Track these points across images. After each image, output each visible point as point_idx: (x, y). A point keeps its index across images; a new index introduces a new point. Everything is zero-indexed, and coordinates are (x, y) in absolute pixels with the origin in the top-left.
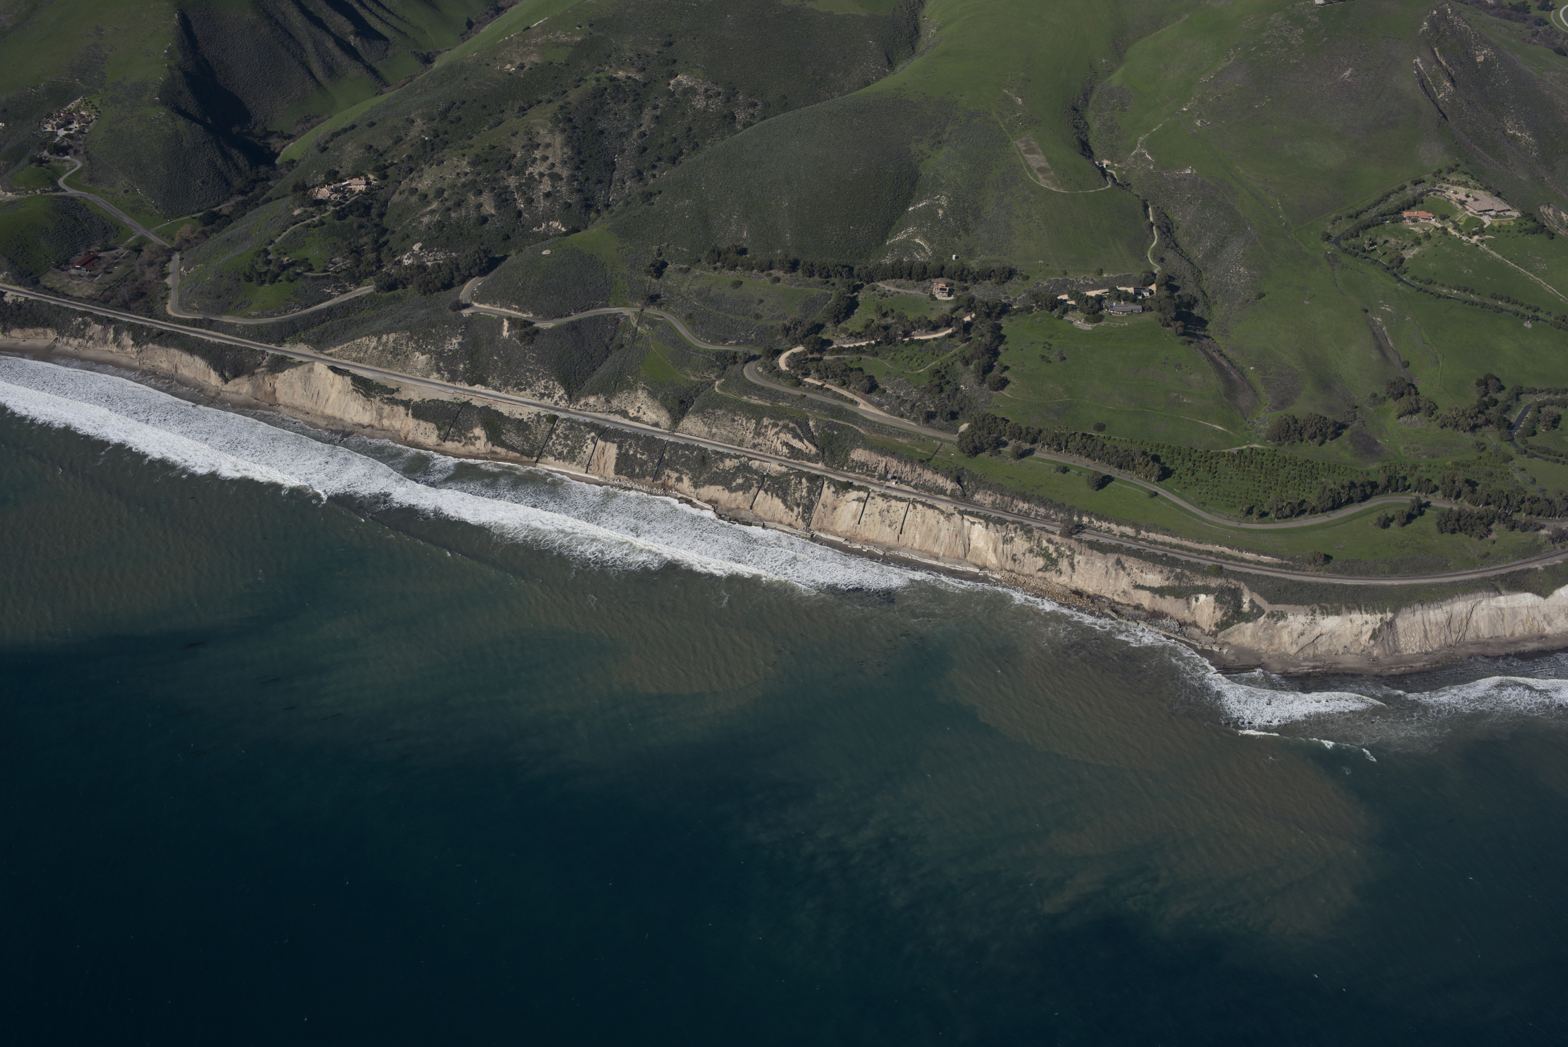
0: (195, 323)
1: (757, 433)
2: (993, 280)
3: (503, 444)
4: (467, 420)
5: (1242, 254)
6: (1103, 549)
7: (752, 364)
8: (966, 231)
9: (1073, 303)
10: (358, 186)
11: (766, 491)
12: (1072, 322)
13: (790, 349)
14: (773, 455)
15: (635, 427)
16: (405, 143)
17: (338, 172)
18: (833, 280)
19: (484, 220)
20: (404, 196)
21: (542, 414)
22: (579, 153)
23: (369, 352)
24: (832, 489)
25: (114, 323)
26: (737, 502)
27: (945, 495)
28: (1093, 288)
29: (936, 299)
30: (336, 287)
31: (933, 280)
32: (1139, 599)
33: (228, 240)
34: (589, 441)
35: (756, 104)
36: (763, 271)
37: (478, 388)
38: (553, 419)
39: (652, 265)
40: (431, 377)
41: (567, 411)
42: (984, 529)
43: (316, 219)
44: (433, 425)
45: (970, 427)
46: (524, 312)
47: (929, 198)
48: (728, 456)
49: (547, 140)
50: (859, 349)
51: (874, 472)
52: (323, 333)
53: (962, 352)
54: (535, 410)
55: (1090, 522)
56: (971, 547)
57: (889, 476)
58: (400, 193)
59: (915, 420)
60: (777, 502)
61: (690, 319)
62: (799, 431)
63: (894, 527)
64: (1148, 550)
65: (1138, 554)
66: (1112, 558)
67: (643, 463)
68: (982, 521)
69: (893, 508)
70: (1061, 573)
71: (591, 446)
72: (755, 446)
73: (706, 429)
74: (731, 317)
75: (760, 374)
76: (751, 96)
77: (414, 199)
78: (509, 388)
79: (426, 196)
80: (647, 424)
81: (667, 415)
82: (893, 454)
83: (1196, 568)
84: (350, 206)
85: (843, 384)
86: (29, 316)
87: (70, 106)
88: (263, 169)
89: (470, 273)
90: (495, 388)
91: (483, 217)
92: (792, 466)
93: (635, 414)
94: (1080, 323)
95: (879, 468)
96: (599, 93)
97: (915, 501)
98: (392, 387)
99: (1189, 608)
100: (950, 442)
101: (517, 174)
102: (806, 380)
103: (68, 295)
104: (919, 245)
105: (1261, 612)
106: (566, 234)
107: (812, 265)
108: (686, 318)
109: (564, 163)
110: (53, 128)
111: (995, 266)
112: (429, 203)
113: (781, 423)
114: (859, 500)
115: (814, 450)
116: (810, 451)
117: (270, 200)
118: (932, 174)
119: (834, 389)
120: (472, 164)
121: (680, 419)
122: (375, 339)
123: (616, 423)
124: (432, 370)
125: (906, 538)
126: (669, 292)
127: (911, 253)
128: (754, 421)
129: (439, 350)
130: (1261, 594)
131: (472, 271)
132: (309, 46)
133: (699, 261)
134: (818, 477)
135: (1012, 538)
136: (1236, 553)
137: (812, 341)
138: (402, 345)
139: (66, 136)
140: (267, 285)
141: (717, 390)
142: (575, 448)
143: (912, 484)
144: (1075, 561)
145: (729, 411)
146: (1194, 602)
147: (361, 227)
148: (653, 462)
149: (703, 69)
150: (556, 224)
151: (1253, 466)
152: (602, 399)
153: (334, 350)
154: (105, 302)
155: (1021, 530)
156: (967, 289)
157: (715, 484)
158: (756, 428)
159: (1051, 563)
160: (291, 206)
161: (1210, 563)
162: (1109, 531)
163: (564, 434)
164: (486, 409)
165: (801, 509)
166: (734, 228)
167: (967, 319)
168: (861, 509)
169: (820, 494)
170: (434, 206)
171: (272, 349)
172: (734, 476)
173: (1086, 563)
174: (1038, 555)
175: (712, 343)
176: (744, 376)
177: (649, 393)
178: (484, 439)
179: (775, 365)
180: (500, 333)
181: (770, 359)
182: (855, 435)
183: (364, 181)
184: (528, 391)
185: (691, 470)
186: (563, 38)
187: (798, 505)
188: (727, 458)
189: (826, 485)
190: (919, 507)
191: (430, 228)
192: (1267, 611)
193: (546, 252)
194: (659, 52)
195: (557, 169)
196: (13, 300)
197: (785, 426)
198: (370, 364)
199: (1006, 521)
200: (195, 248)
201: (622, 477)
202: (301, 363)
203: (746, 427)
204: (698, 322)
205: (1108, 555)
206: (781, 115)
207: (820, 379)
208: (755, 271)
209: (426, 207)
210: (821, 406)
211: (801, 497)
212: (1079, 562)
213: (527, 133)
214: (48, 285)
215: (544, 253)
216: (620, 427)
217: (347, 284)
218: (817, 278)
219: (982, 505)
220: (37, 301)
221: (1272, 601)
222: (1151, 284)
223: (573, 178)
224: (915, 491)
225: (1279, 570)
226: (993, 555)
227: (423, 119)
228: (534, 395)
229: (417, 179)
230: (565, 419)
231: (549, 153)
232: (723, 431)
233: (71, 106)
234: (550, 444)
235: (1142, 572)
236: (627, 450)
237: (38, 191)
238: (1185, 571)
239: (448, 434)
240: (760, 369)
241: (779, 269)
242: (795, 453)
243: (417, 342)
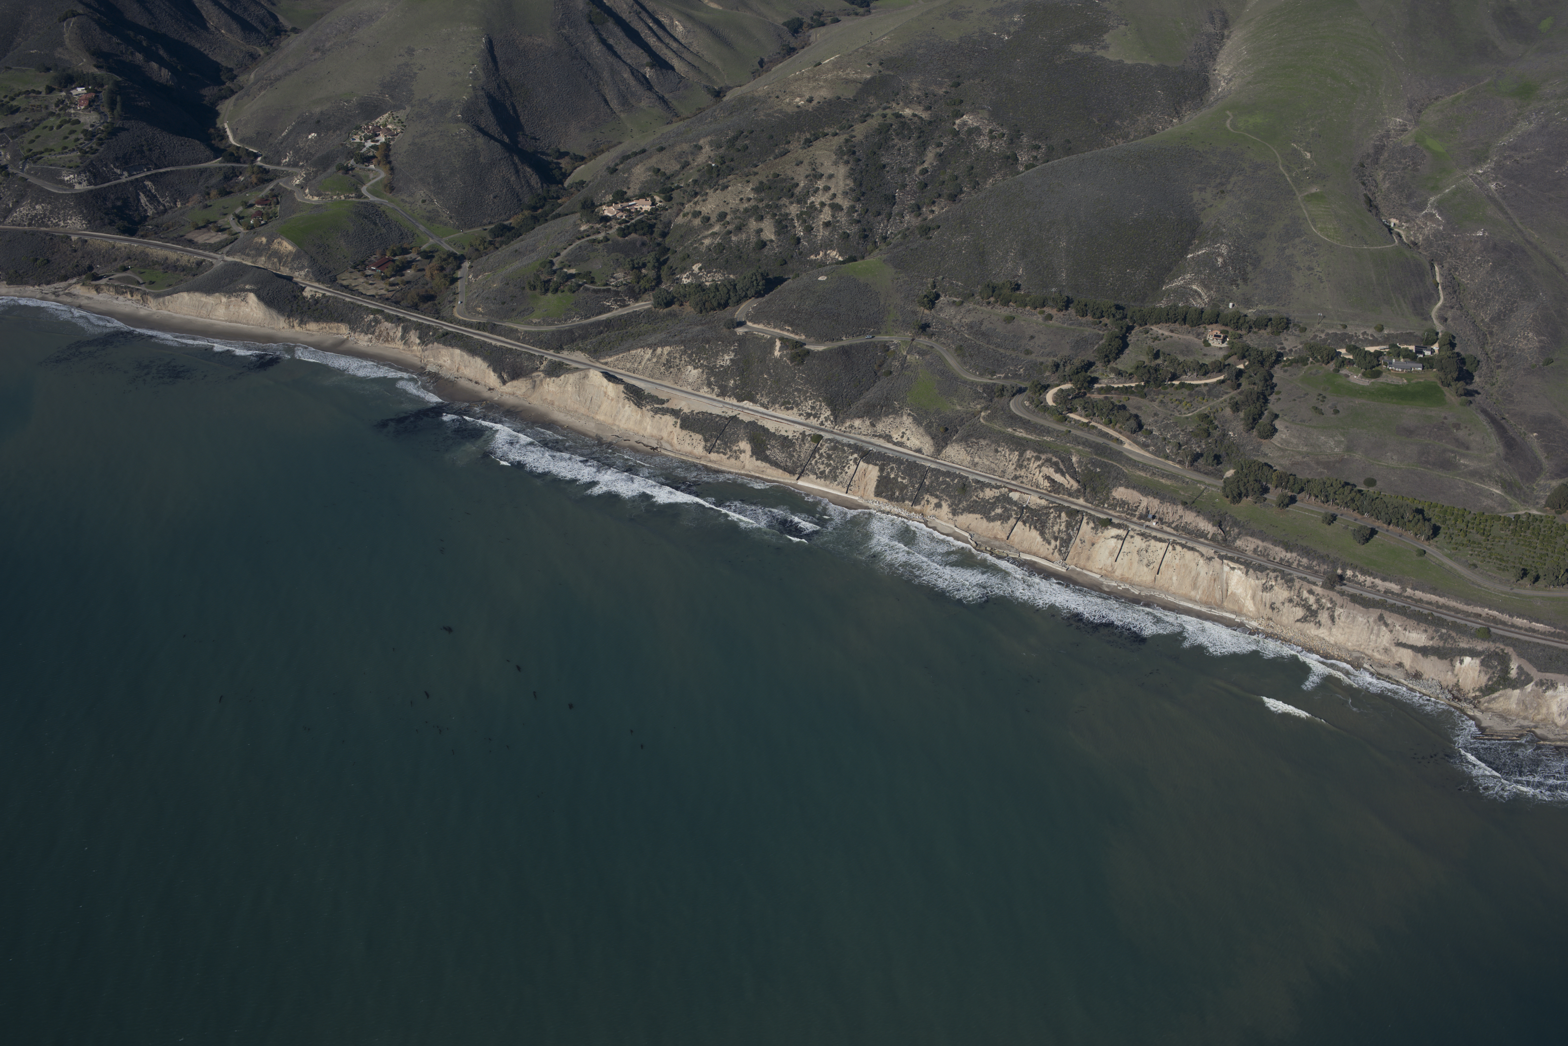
0: (480, 326)
1: (1020, 466)
2: (1269, 329)
3: (766, 459)
4: (733, 434)
5: (1532, 319)
6: (1366, 603)
7: (1019, 398)
8: (1245, 280)
9: (1351, 357)
10: (645, 206)
11: (1024, 523)
12: (1349, 376)
13: (1059, 385)
14: (1034, 488)
15: (898, 452)
16: (692, 168)
17: (626, 193)
18: (1105, 320)
19: (763, 244)
20: (687, 219)
21: (807, 433)
22: (861, 185)
23: (643, 363)
24: (1092, 525)
25: (403, 322)
26: (995, 531)
27: (1207, 539)
28: (1372, 344)
29: (1209, 345)
30: (616, 301)
31: (1207, 327)
32: (1400, 658)
33: (516, 251)
34: (851, 462)
35: (1040, 147)
36: (1035, 308)
37: (746, 404)
38: (817, 438)
39: (925, 296)
40: (702, 390)
41: (832, 432)
42: (1244, 575)
43: (600, 236)
44: (700, 437)
45: (1236, 473)
46: (797, 334)
47: (1209, 246)
48: (989, 485)
49: (831, 172)
50: (1126, 390)
51: (1135, 511)
52: (600, 343)
53: (1231, 398)
54: (801, 428)
55: (1354, 576)
56: (1229, 593)
57: (1150, 516)
58: (684, 216)
59: (1180, 462)
60: (1035, 534)
61: (960, 351)
62: (1062, 466)
63: (1151, 567)
64: (1413, 608)
65: (1402, 611)
66: (1375, 613)
67: (903, 487)
68: (1242, 567)
69: (1152, 548)
70: (1320, 625)
71: (853, 467)
72: (1016, 478)
73: (969, 458)
74: (1001, 351)
75: (1027, 408)
76: (1035, 139)
77: (697, 222)
78: (777, 406)
79: (708, 219)
80: (911, 449)
81: (931, 442)
82: (1156, 495)
83: (1462, 630)
84: (635, 225)
85: (1109, 423)
86: (325, 311)
87: (378, 119)
88: (554, 188)
89: (746, 293)
90: (762, 405)
91: (762, 241)
92: (1053, 500)
93: (899, 439)
94: (1356, 378)
95: (1140, 508)
96: (884, 130)
97: (1174, 542)
98: (663, 398)
99: (1453, 670)
100: (1215, 486)
101: (799, 202)
102: (1072, 415)
103: (362, 294)
104: (1196, 291)
105: (1529, 680)
106: (843, 262)
107: (1086, 305)
108: (956, 350)
109: (845, 193)
110: (361, 140)
111: (1272, 315)
112: (711, 226)
113: (1043, 457)
114: (1117, 537)
115: (1075, 485)
116: (1072, 486)
117: (559, 216)
118: (1213, 223)
119: (1100, 427)
120: (756, 190)
121: (944, 447)
122: (650, 351)
123: (880, 446)
124: (702, 384)
125: (1162, 579)
126: (941, 324)
127: (1187, 299)
128: (1017, 453)
129: (711, 365)
130: (1530, 661)
131: (748, 292)
132: (606, 75)
133: (973, 295)
134: (1078, 511)
135: (1272, 586)
136: (1505, 617)
137: (1082, 379)
138: (675, 358)
139: (372, 147)
140: (549, 294)
141: (981, 420)
142: (837, 468)
143: (1173, 525)
144: (1336, 614)
145: (993, 442)
146: (1458, 664)
147: (644, 244)
148: (913, 487)
149: (989, 110)
150: (834, 254)
151: (1529, 532)
152: (868, 423)
153: (609, 360)
154: (397, 303)
155: (1282, 579)
156: (1241, 336)
157: (973, 512)
158: (1019, 460)
159: (1311, 615)
160: (579, 222)
161: (1478, 626)
162: (1374, 586)
163: (828, 454)
164: (753, 424)
165: (1058, 543)
166: (1010, 265)
167: (1241, 366)
168: (1119, 547)
169: (1078, 530)
170: (716, 229)
171: (550, 355)
172: (993, 506)
173: (1347, 617)
174: (1298, 605)
175: (981, 375)
176: (1010, 409)
177: (915, 419)
178: (749, 453)
179: (1042, 400)
180: (772, 352)
181: (1038, 394)
182: (1118, 474)
183: (650, 202)
184: (795, 409)
185: (950, 497)
186: (852, 75)
187: (1056, 539)
188: (987, 487)
189: (1085, 521)
190: (1178, 548)
191: (710, 250)
192: (1536, 679)
193: (822, 278)
194: (947, 92)
195: (839, 200)
196: (312, 296)
197: (1048, 460)
198: (643, 374)
199: (1267, 569)
200: (484, 258)
201: (881, 500)
202: (577, 369)
203: (1008, 459)
204: (967, 354)
205: (1371, 610)
206: (1064, 159)
207: (1086, 416)
208: (1028, 308)
209: (708, 229)
210: (1086, 443)
211: (1059, 531)
212: (1339, 615)
213: (811, 164)
214: (345, 283)
215: (820, 279)
216: (883, 451)
217: (627, 298)
218: (1089, 318)
219: (1243, 552)
220: (333, 297)
221: (1543, 669)
222: (1433, 343)
223: (852, 209)
224: (1175, 532)
225: (1552, 639)
226: (1251, 602)
227: (711, 146)
228: (800, 415)
229: (701, 203)
230: (829, 439)
231: (831, 184)
232: (985, 460)
233: (381, 120)
234: (813, 462)
235: (1405, 629)
236: (888, 473)
237: (343, 197)
238: (1451, 632)
239: (714, 445)
240: (1027, 403)
241: (1052, 307)
242: (1056, 487)
243: (690, 356)
